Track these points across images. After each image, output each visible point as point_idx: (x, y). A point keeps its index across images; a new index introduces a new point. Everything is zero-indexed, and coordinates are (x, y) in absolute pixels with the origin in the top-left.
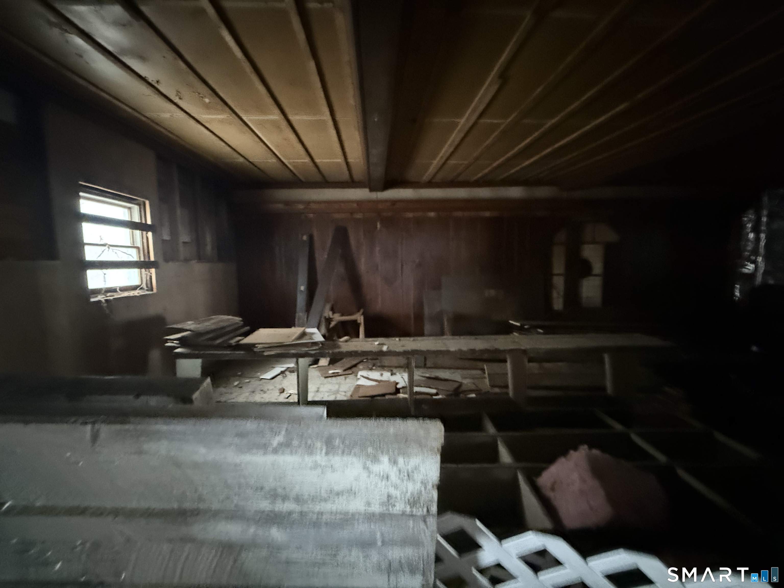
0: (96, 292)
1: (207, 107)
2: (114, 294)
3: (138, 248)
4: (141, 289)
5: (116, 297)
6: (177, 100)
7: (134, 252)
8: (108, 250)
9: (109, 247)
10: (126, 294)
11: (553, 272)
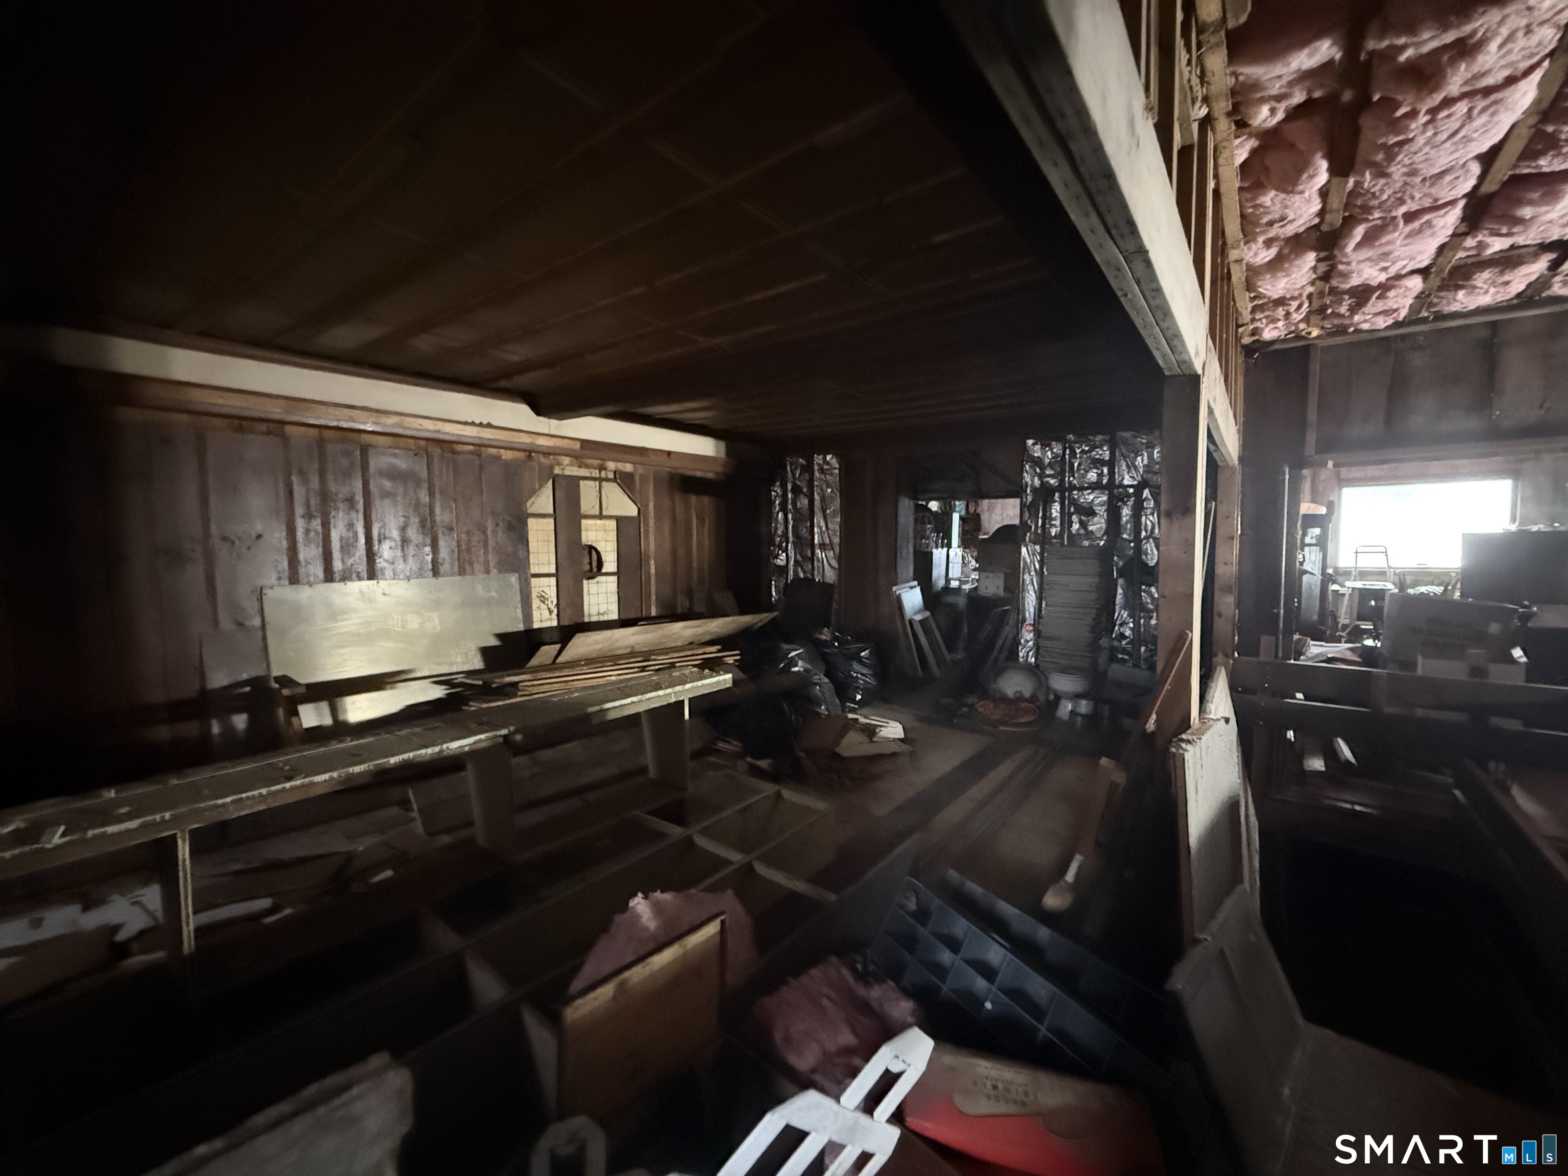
11: (534, 570)
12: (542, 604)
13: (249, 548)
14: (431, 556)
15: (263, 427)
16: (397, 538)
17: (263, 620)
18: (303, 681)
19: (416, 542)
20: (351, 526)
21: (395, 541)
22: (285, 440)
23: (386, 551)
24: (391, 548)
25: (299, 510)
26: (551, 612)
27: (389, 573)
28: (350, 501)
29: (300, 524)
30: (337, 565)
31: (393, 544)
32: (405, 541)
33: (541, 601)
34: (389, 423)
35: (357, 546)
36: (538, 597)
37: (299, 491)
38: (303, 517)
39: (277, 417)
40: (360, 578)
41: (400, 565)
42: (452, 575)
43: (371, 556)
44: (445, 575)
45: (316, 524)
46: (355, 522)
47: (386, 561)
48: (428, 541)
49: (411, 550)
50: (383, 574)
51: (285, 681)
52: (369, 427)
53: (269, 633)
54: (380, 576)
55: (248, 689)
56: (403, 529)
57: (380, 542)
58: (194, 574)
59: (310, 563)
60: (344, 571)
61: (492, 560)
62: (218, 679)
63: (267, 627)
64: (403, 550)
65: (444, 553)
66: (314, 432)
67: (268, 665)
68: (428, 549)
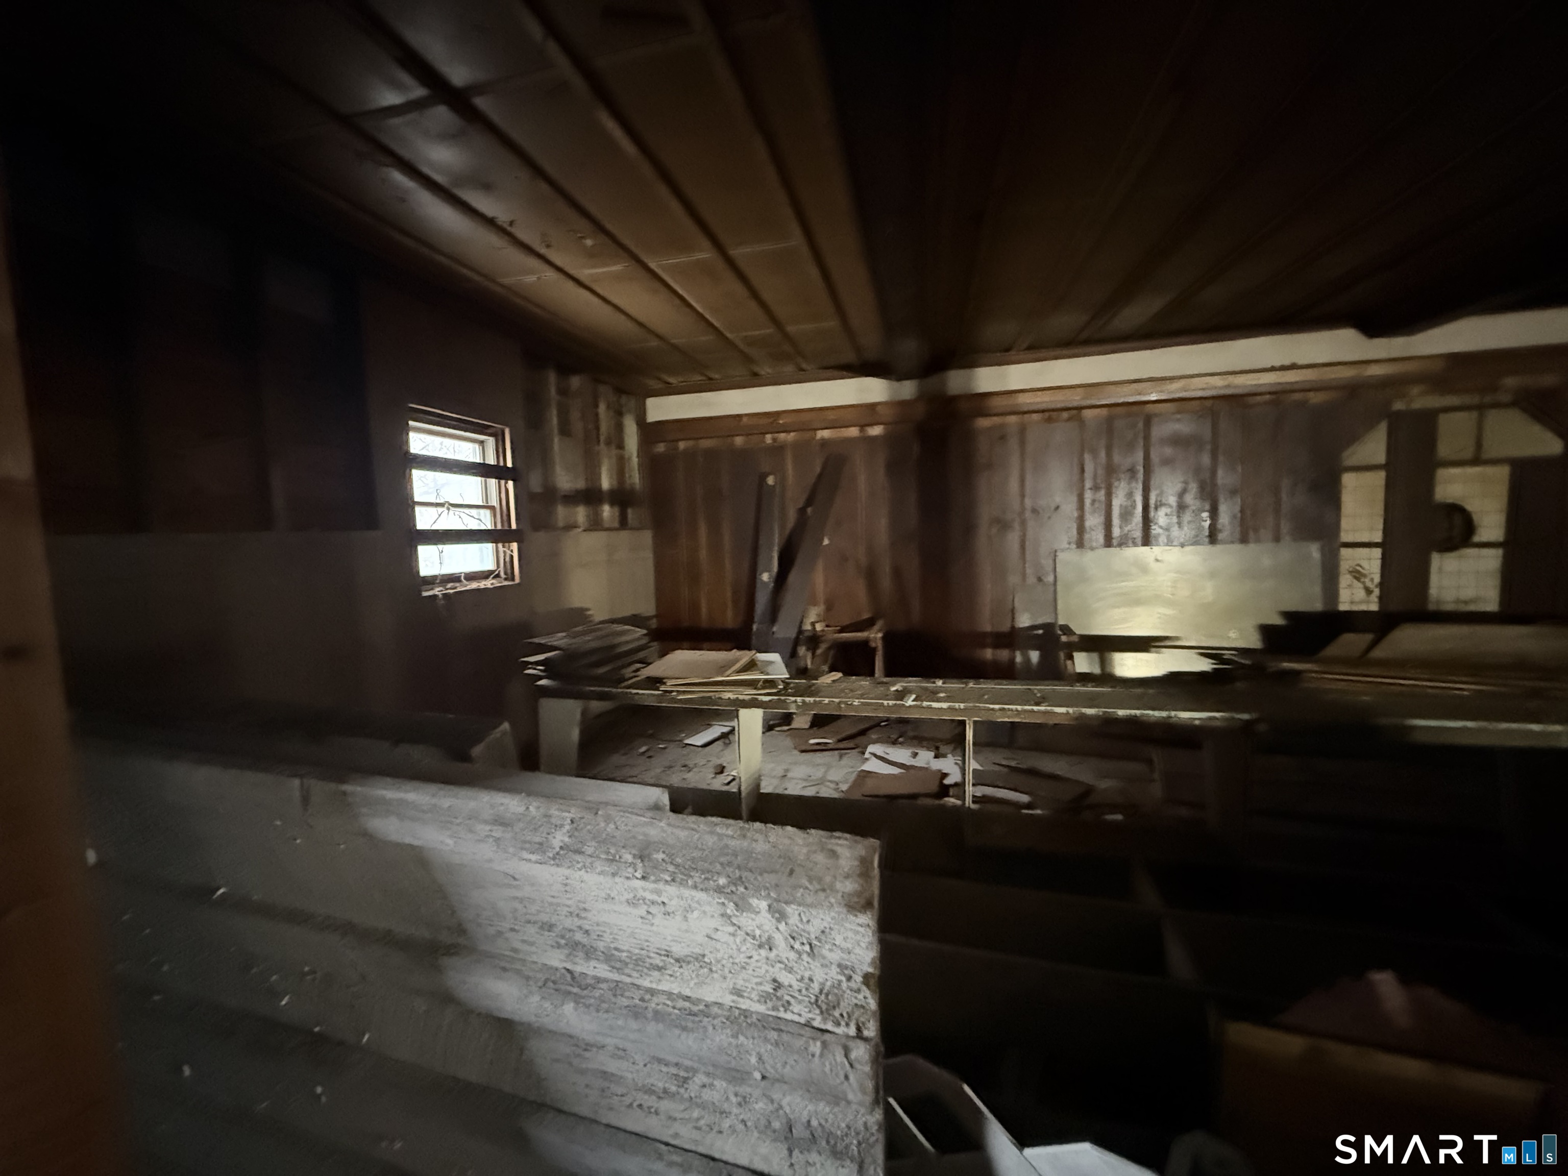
0: (431, 581)
1: (592, 255)
2: (457, 584)
3: (492, 508)
4: (498, 576)
5: (459, 589)
6: (543, 251)
7: (486, 515)
8: (448, 513)
9: (450, 507)
10: (474, 585)
11: (1345, 537)
12: (1355, 582)
13: (1049, 518)
14: (1208, 522)
15: (1065, 415)
16: (1174, 504)
17: (1055, 577)
18: (1078, 632)
19: (1194, 508)
20: (1130, 495)
21: (1171, 506)
22: (1081, 422)
23: (1161, 518)
24: (1166, 515)
25: (1088, 484)
26: (1369, 591)
27: (1163, 539)
28: (1132, 471)
29: (1088, 496)
30: (1116, 532)
31: (1168, 510)
32: (1181, 507)
33: (1356, 578)
34: (1174, 390)
35: (1134, 513)
36: (1350, 572)
37: (1089, 467)
38: (1091, 489)
39: (1075, 404)
40: (1135, 544)
41: (1175, 532)
42: (1232, 542)
43: (1147, 521)
44: (1224, 542)
45: (1101, 495)
46: (1134, 491)
47: (1161, 527)
48: (1207, 507)
49: (1187, 517)
50: (1157, 540)
51: (1066, 630)
52: (1153, 397)
53: (1059, 588)
54: (1154, 542)
55: (1041, 632)
56: (1181, 495)
57: (1156, 508)
58: (1013, 538)
59: (1093, 530)
60: (1121, 537)
61: (1285, 527)
62: (1024, 621)
63: (1059, 583)
64: (1179, 517)
65: (1224, 519)
66: (1104, 412)
67: (1056, 614)
68: (1205, 515)
